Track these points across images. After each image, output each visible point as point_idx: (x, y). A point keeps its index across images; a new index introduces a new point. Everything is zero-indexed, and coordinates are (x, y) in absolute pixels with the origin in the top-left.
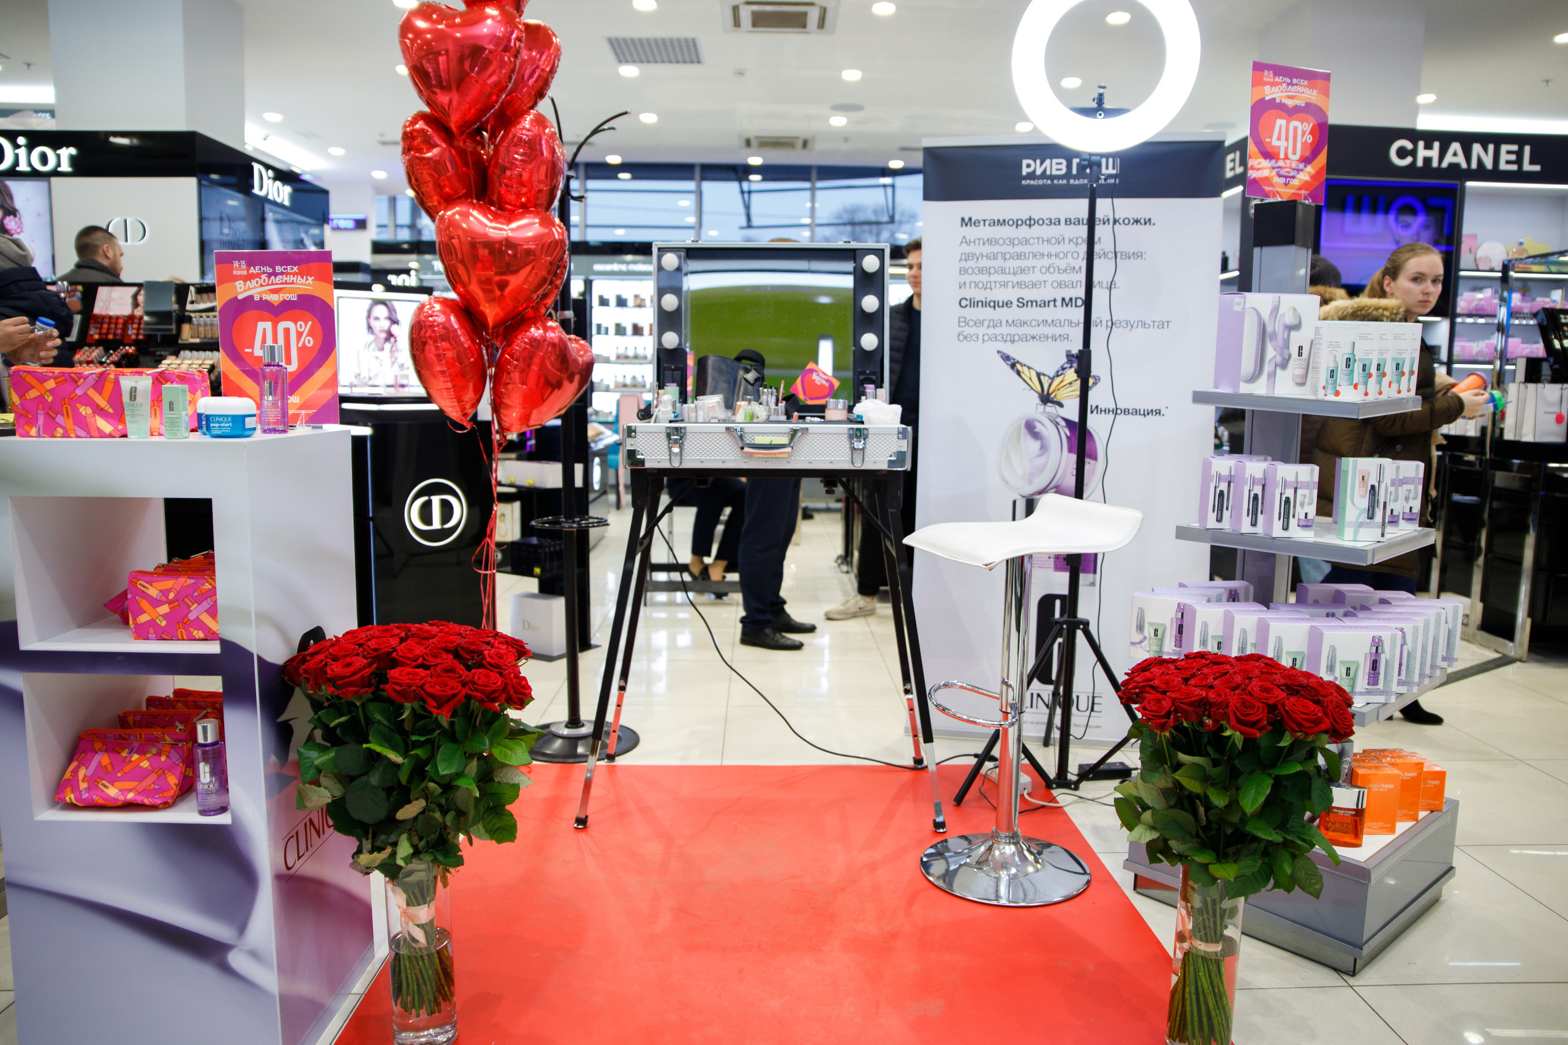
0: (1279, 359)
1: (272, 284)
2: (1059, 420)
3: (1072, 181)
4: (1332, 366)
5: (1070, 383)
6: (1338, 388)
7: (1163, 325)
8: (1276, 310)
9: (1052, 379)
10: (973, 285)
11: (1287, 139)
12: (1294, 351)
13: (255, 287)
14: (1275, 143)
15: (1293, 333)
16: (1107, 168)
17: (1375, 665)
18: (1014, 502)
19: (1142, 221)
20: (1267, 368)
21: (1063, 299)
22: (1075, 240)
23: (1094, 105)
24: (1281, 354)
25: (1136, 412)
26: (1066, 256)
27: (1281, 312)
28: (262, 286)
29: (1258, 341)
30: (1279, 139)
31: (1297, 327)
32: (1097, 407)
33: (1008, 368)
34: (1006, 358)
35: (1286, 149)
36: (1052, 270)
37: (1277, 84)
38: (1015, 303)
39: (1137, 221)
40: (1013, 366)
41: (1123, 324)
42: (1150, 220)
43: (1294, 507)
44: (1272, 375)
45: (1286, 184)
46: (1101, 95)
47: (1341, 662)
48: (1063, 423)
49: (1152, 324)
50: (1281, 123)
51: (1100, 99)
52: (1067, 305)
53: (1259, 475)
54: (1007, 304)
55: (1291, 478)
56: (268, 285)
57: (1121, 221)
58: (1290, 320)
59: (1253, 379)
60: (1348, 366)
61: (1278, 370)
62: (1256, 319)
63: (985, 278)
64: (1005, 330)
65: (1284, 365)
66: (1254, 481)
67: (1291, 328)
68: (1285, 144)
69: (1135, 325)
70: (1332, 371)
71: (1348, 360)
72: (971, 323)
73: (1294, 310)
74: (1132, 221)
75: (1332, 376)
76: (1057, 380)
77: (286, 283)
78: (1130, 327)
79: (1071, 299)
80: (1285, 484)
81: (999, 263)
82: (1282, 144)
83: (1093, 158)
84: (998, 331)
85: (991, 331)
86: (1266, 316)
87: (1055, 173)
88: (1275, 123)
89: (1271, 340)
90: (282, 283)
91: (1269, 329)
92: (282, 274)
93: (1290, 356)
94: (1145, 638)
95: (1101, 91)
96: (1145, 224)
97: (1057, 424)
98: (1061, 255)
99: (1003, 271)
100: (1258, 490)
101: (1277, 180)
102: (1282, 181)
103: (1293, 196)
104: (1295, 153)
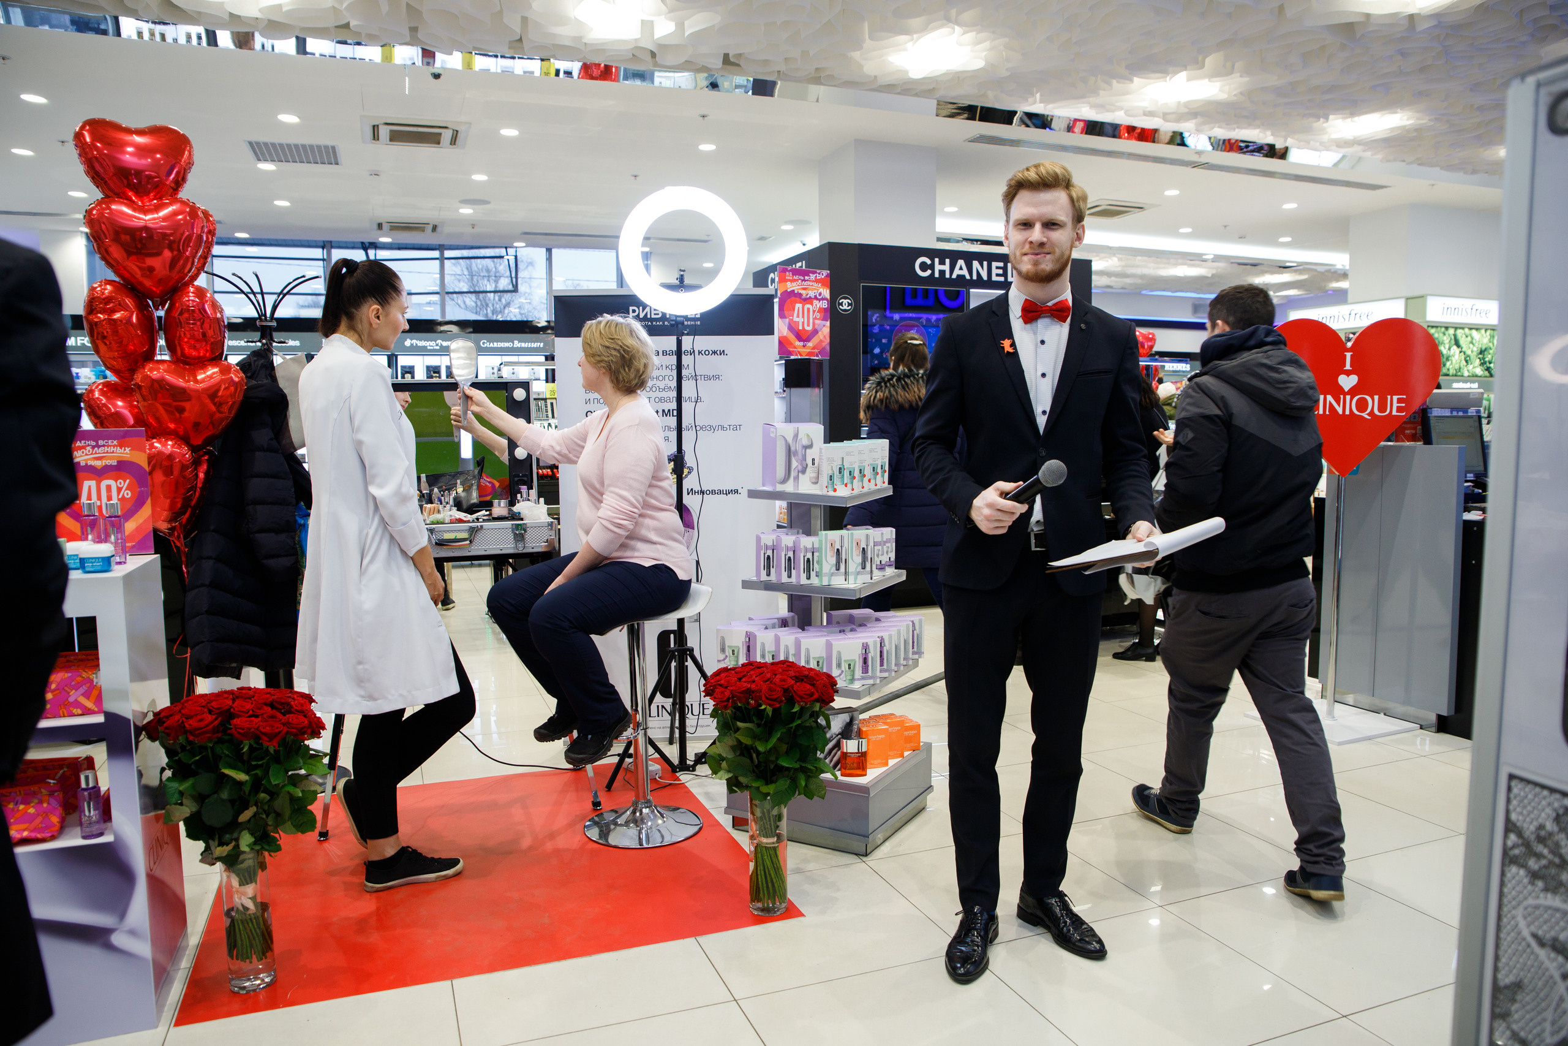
0: (800, 468)
1: (96, 453)
4: (830, 473)
6: (835, 487)
7: (737, 428)
8: (796, 436)
10: (596, 400)
11: (803, 317)
12: (809, 462)
13: (81, 456)
14: (795, 319)
15: (808, 450)
17: (865, 661)
19: (718, 352)
20: (793, 474)
21: (663, 411)
22: (670, 367)
23: (677, 282)
24: (802, 464)
25: (720, 492)
26: (664, 378)
27: (799, 438)
28: (86, 455)
29: (786, 456)
30: (798, 316)
31: (810, 446)
32: (692, 489)
35: (803, 323)
36: (654, 389)
39: (715, 352)
42: (724, 351)
43: (813, 564)
44: (797, 478)
45: (804, 346)
46: (682, 276)
47: (845, 661)
49: (728, 427)
50: (798, 306)
51: (681, 279)
52: (666, 415)
53: (791, 544)
55: (809, 546)
56: (92, 454)
57: (703, 352)
58: (805, 442)
59: (784, 481)
60: (840, 473)
61: (800, 474)
62: (784, 443)
65: (804, 471)
66: (788, 549)
67: (806, 447)
68: (802, 320)
69: (717, 429)
70: (831, 476)
71: (840, 469)
73: (808, 435)
74: (711, 352)
75: (831, 480)
77: (107, 452)
78: (713, 430)
79: (669, 410)
80: (806, 550)
82: (800, 320)
83: (678, 319)
86: (790, 440)
87: (653, 316)
88: (794, 306)
89: (794, 456)
90: (104, 453)
91: (793, 449)
92: (104, 446)
93: (807, 465)
94: (727, 656)
95: (682, 273)
96: (721, 354)
98: (661, 378)
100: (791, 554)
101: (798, 343)
102: (801, 344)
103: (809, 354)
104: (808, 325)
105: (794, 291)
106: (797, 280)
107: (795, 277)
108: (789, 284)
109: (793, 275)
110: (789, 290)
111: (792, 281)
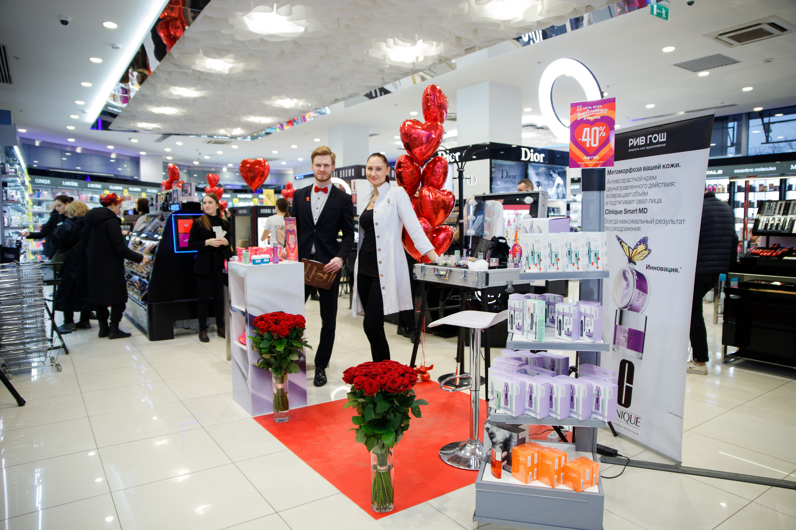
2: (634, 271)
3: (647, 148)
5: (639, 253)
7: (681, 222)
9: (633, 250)
11: (590, 137)
14: (584, 140)
16: (661, 139)
18: (617, 310)
19: (675, 165)
21: (640, 209)
22: (646, 178)
25: (666, 269)
26: (642, 187)
30: (586, 137)
32: (649, 265)
33: (619, 244)
34: (619, 239)
35: (590, 142)
36: (637, 194)
37: (584, 111)
38: (623, 211)
39: (672, 166)
40: (621, 243)
41: (663, 222)
42: (678, 164)
45: (591, 160)
48: (635, 273)
49: (676, 221)
50: (587, 129)
52: (641, 212)
54: (621, 212)
57: (665, 166)
63: (613, 199)
64: (619, 225)
68: (590, 140)
69: (669, 222)
72: (609, 222)
74: (670, 166)
76: (635, 251)
78: (666, 224)
79: (643, 209)
81: (618, 192)
82: (588, 140)
84: (617, 225)
85: (614, 226)
87: (641, 144)
88: (583, 130)
96: (676, 167)
97: (633, 273)
99: (619, 196)
101: (585, 158)
102: (589, 158)
103: (596, 165)
104: (595, 143)
105: (583, 119)
106: (586, 110)
107: (584, 108)
108: (579, 114)
109: (583, 107)
110: (578, 119)
111: (581, 112)
